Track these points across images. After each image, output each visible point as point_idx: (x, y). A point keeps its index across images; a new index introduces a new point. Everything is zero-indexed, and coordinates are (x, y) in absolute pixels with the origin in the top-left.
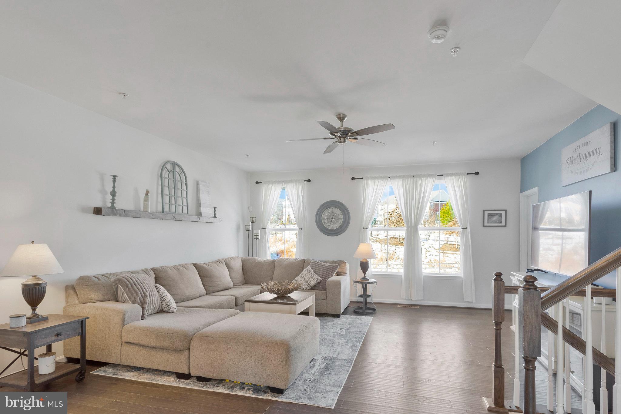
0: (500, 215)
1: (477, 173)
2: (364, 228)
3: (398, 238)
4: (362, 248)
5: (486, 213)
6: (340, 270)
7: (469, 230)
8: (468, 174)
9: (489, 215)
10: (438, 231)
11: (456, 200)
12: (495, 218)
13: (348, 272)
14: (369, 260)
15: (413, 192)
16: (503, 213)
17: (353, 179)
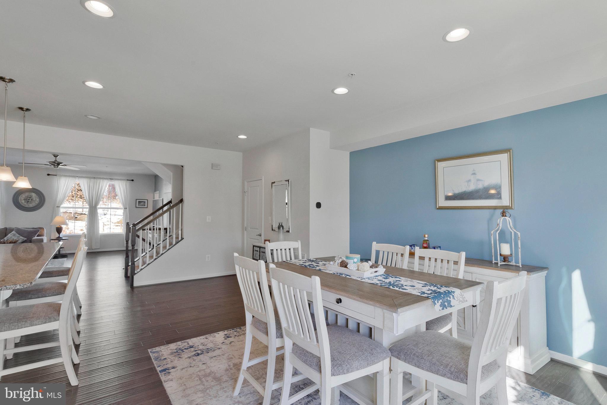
0: (145, 202)
1: (133, 180)
2: (57, 207)
3: (71, 213)
4: (57, 219)
5: (138, 201)
6: (40, 233)
7: (128, 209)
8: (127, 180)
9: (139, 202)
10: (107, 209)
11: (121, 193)
12: (142, 203)
13: (45, 234)
14: (62, 226)
15: (94, 187)
16: (146, 201)
17: (48, 175)
